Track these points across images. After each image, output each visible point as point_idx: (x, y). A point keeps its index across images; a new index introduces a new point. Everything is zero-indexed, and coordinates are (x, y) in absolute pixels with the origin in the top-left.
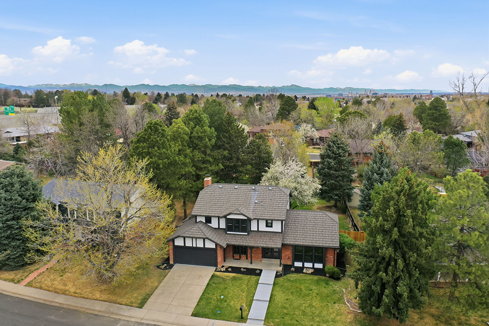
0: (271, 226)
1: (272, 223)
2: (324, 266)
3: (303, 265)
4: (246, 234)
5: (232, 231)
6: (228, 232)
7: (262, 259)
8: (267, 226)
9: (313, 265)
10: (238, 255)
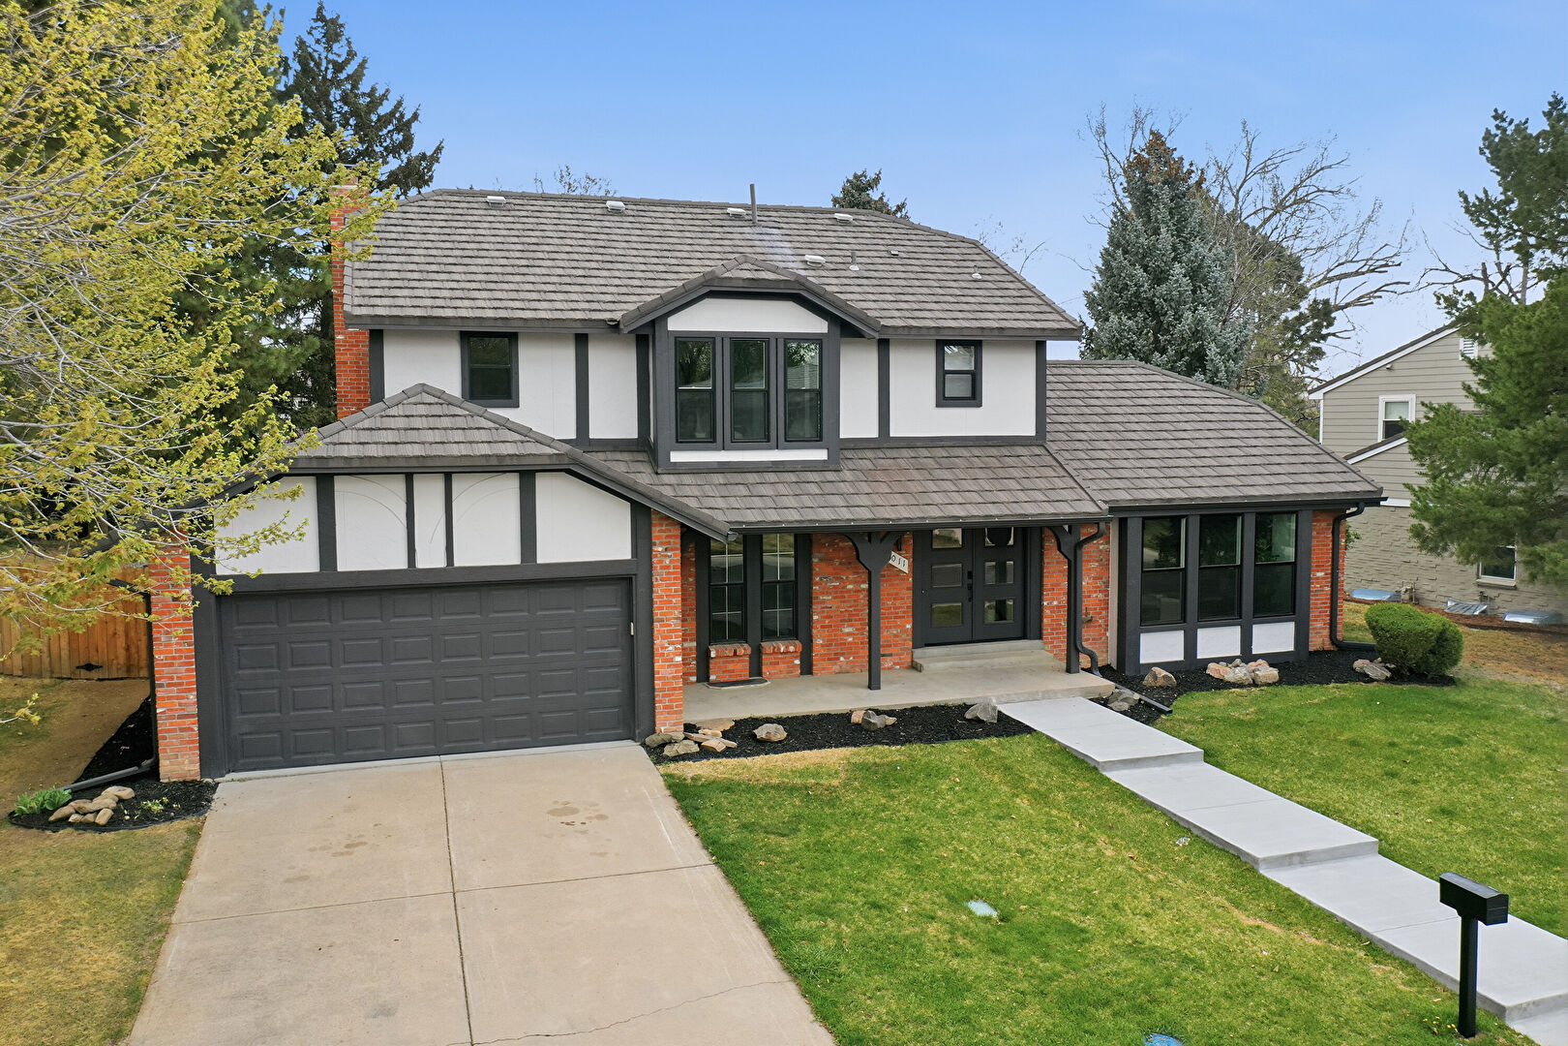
0: (974, 398)
1: (975, 377)
2: (1301, 637)
3: (1190, 645)
4: (821, 455)
5: (711, 441)
6: (677, 457)
7: (918, 652)
8: (943, 400)
9: (1246, 640)
10: (744, 649)
